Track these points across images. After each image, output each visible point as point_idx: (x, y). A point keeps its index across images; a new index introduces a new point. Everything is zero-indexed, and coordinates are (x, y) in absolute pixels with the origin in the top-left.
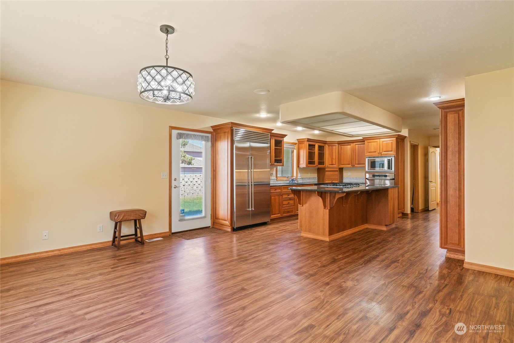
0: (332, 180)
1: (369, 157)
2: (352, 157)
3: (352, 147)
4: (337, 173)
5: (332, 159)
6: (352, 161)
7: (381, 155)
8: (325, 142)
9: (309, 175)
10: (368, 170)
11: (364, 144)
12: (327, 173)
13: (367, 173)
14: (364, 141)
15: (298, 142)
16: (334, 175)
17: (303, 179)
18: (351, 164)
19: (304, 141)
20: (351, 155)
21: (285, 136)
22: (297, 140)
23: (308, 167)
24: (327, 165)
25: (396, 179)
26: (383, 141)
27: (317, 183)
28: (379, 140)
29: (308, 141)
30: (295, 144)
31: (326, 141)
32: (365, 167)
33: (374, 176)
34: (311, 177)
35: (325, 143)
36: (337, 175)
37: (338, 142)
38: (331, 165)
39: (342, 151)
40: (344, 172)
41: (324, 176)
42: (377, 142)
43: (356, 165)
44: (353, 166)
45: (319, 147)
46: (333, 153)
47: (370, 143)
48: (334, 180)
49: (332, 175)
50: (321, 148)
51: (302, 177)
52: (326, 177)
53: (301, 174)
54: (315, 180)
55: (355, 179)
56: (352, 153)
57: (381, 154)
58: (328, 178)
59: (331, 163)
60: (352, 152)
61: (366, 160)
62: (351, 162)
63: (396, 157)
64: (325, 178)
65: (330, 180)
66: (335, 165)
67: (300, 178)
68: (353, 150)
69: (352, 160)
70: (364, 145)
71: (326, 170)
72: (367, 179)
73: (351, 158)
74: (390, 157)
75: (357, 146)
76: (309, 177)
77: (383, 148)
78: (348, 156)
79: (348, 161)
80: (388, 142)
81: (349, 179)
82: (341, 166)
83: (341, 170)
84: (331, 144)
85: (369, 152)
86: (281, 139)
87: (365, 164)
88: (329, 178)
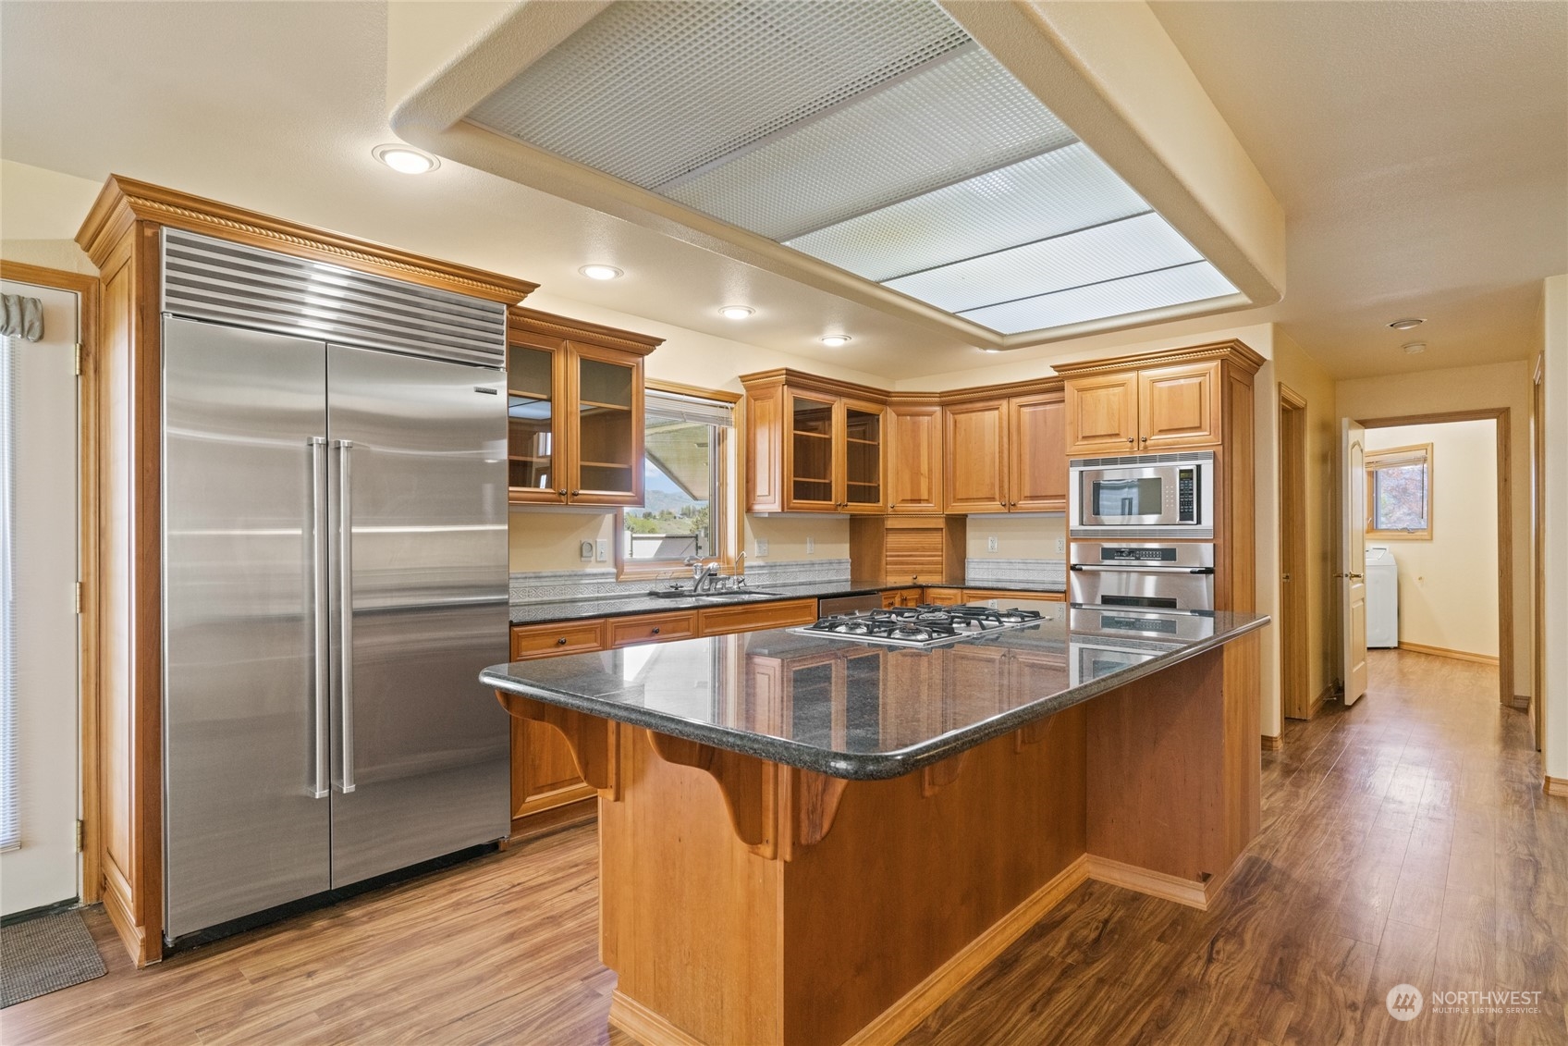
0: (913, 572)
1: (1087, 463)
3: (1005, 418)
4: (937, 539)
5: (916, 474)
6: (1006, 486)
7: (1146, 448)
8: (882, 398)
9: (810, 551)
10: (1081, 523)
11: (1063, 401)
12: (892, 541)
13: (1075, 540)
14: (1062, 389)
15: (748, 389)
16: (924, 549)
17: (779, 570)
18: (1002, 495)
19: (773, 385)
20: (1001, 457)
21: (653, 343)
22: (744, 379)
23: (793, 510)
24: (890, 505)
25: (1220, 570)
26: (1154, 381)
27: (847, 588)
28: (1133, 375)
29: (789, 384)
31: (887, 394)
32: (1064, 511)
35: (884, 403)
36: (936, 550)
37: (942, 394)
38: (913, 501)
40: (970, 534)
41: (881, 553)
43: (1023, 504)
44: (1010, 506)
45: (852, 415)
46: (917, 447)
47: (1088, 395)
48: (922, 572)
49: (917, 550)
50: (862, 423)
51: (771, 561)
52: (888, 556)
53: (765, 547)
54: (838, 571)
55: (1021, 566)
56: (1006, 446)
57: (1142, 444)
59: (912, 492)
60: (1006, 440)
62: (1001, 487)
63: (1220, 457)
64: (884, 562)
65: (906, 572)
66: (927, 501)
67: (761, 563)
68: (1011, 431)
70: (1061, 405)
71: (890, 524)
72: (1073, 568)
74: (1195, 457)
75: (1027, 413)
76: (807, 559)
80: (1182, 381)
81: (991, 566)
82: (958, 508)
83: (957, 524)
84: (910, 404)
85: (1085, 438)
86: (629, 361)
87: (1064, 496)
88: (902, 563)
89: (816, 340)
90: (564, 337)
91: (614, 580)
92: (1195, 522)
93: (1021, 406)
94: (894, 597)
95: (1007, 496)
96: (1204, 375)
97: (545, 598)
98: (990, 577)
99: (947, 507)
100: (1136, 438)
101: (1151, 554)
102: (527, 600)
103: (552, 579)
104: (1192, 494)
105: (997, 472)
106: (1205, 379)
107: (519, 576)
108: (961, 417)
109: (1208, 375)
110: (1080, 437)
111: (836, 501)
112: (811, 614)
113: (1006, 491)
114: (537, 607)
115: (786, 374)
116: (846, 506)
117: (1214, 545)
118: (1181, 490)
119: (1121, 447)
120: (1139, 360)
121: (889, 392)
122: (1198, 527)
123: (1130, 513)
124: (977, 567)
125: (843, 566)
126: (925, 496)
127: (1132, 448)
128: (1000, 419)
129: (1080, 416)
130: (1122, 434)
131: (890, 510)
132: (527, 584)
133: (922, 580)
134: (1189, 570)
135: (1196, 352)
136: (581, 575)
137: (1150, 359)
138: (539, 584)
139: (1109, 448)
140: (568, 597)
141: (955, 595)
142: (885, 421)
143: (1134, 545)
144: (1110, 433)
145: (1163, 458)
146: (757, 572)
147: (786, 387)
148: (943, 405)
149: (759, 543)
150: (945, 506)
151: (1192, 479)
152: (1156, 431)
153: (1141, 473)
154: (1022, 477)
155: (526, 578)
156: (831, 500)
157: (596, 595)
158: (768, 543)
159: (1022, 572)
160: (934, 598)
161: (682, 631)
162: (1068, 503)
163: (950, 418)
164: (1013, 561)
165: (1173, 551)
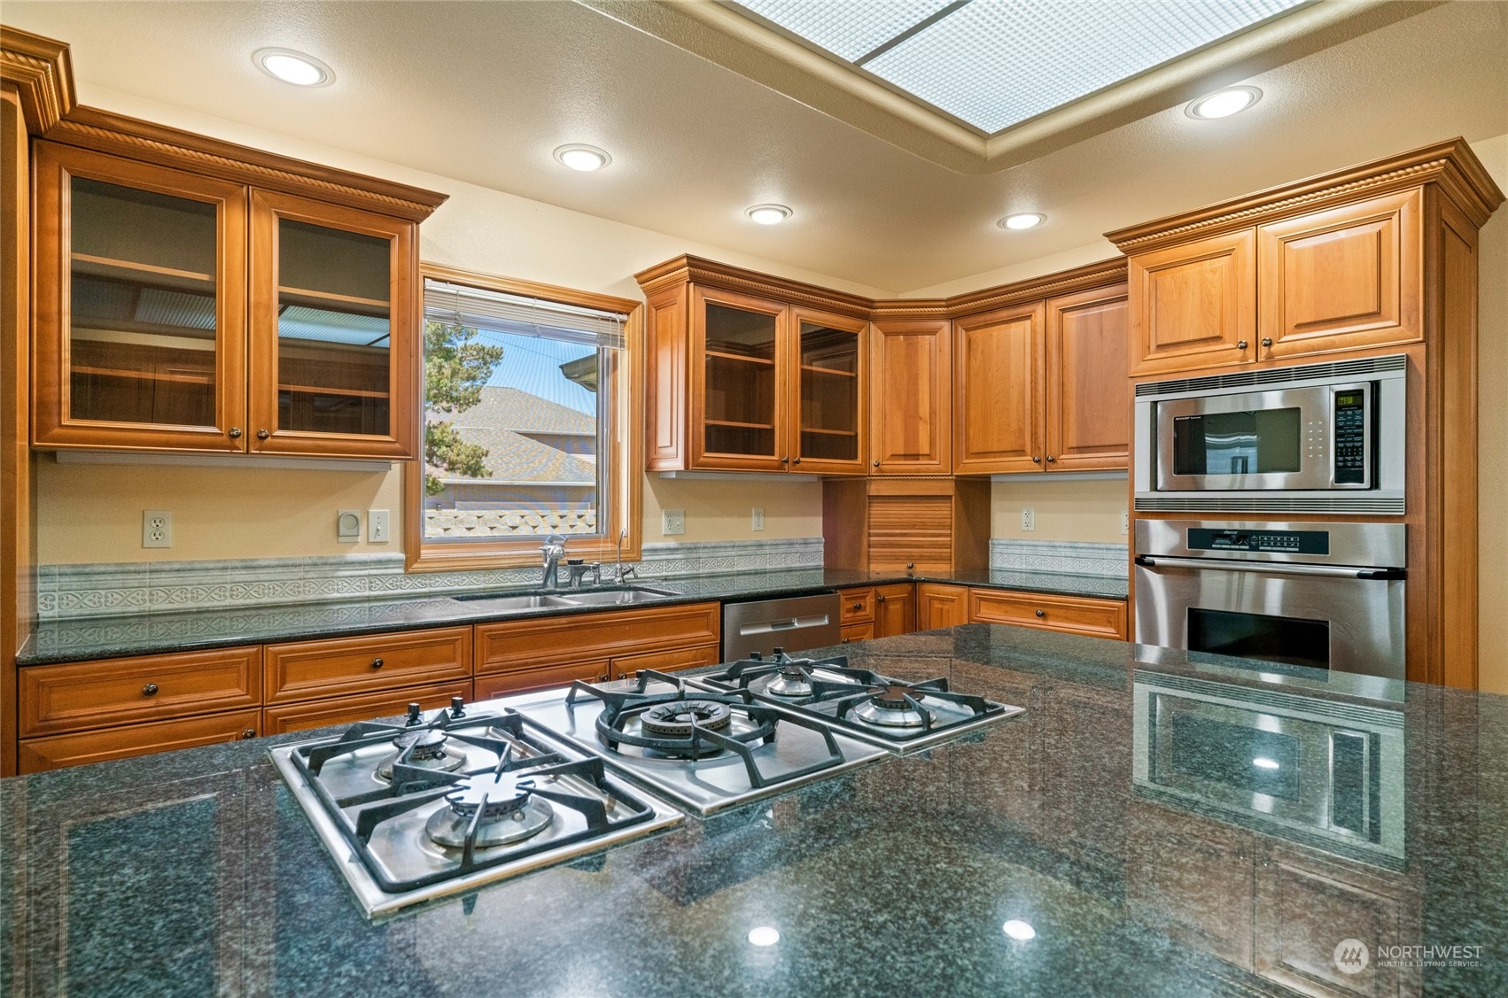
0: (909, 557)
1: (1164, 388)
2: (1041, 399)
3: (1040, 330)
5: (911, 417)
6: (1041, 431)
8: (863, 309)
10: (1154, 487)
11: (1125, 298)
12: (877, 512)
16: (924, 526)
18: (1035, 446)
24: (873, 462)
28: (1248, 234)
29: (695, 280)
30: (627, 307)
31: (869, 303)
32: (1127, 469)
33: (1200, 539)
34: (763, 538)
35: (866, 317)
36: (944, 527)
37: (951, 302)
38: (906, 456)
39: (974, 364)
42: (1228, 253)
46: (913, 379)
47: (1167, 278)
48: (921, 558)
49: (913, 526)
51: (688, 541)
53: (679, 521)
55: (1069, 552)
57: (1263, 351)
58: (883, 545)
59: (906, 443)
60: (1041, 363)
61: (1137, 407)
62: (1034, 434)
65: (896, 559)
66: (929, 456)
68: (1050, 349)
69: (1041, 423)
71: (874, 489)
73: (1034, 410)
74: (1367, 366)
77: (1283, 298)
78: (1014, 394)
79: (1014, 426)
80: (1342, 234)
81: (1025, 550)
82: (974, 467)
85: (1160, 347)
87: (1126, 446)
89: (740, 215)
90: (243, 180)
91: (401, 571)
92: (1366, 484)
93: (1064, 311)
94: (864, 597)
95: (1042, 447)
96: (1388, 217)
97: (265, 600)
98: (1024, 567)
99: (958, 466)
100: (1251, 341)
101: (1279, 540)
102: (228, 602)
103: (279, 570)
104: (1361, 434)
105: (1028, 412)
106: (1390, 227)
107: (211, 566)
108: (978, 334)
109: (1395, 217)
110: (1153, 347)
111: (781, 455)
112: (707, 627)
113: (1041, 439)
114: (248, 613)
115: (689, 264)
116: (798, 462)
117: (1407, 526)
118: (1337, 428)
119: (1226, 359)
120: (1259, 205)
121: (872, 301)
122: (1374, 494)
123: (1245, 471)
124: (1005, 551)
125: (810, 549)
126: (925, 449)
127: (1244, 358)
128: (1033, 331)
129: (1153, 312)
130: (1226, 337)
131: (874, 469)
132: (228, 578)
133: (922, 570)
134: (1355, 572)
135: (1372, 176)
136: (338, 564)
137: (1279, 200)
138: (252, 578)
139: (1206, 362)
140: (311, 597)
141: (959, 595)
142: (867, 342)
143: (1250, 525)
144: (1204, 336)
145: (1303, 373)
146: (664, 557)
147: (692, 284)
148: (953, 318)
149: (668, 515)
150: (954, 461)
151: (1361, 407)
152: (1289, 326)
153: (1261, 401)
154: (1066, 417)
155: (226, 568)
156: (773, 455)
157: (367, 593)
158: (685, 515)
159: (1070, 561)
160: (931, 599)
161: (440, 662)
162: (1132, 456)
163: (962, 335)
164: (1057, 544)
165: (1324, 536)
